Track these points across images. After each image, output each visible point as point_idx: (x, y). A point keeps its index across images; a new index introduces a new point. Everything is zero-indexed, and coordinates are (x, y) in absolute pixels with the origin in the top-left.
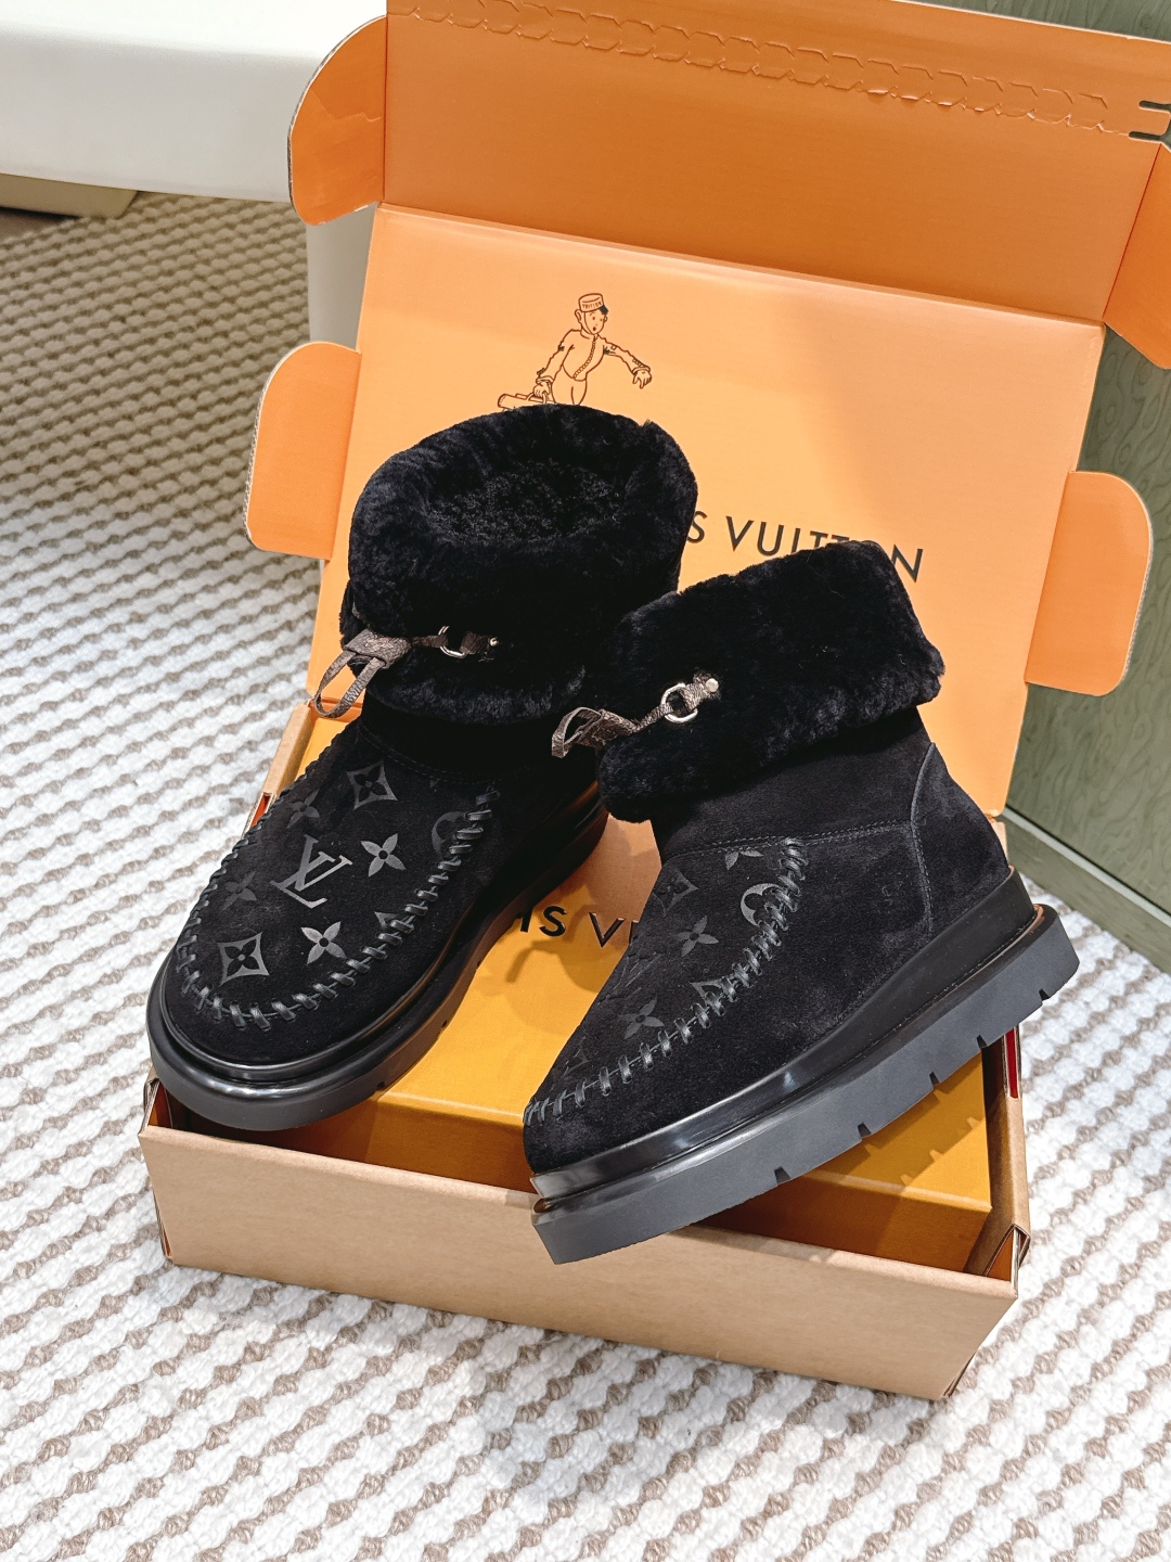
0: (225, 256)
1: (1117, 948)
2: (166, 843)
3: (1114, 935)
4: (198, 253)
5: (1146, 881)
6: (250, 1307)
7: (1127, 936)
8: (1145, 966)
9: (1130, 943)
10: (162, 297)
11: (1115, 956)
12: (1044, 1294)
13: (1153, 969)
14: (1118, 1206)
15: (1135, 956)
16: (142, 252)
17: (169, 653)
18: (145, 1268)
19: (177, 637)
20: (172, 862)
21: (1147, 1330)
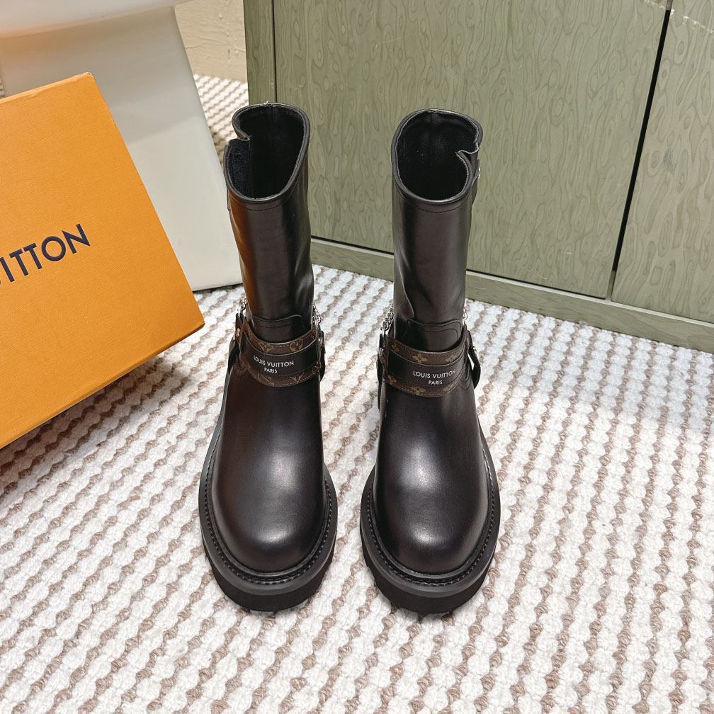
1: (538, 317)
3: (533, 312)
8: (555, 321)
9: (542, 313)
11: (539, 321)
13: (559, 321)
14: (608, 425)
15: (547, 318)
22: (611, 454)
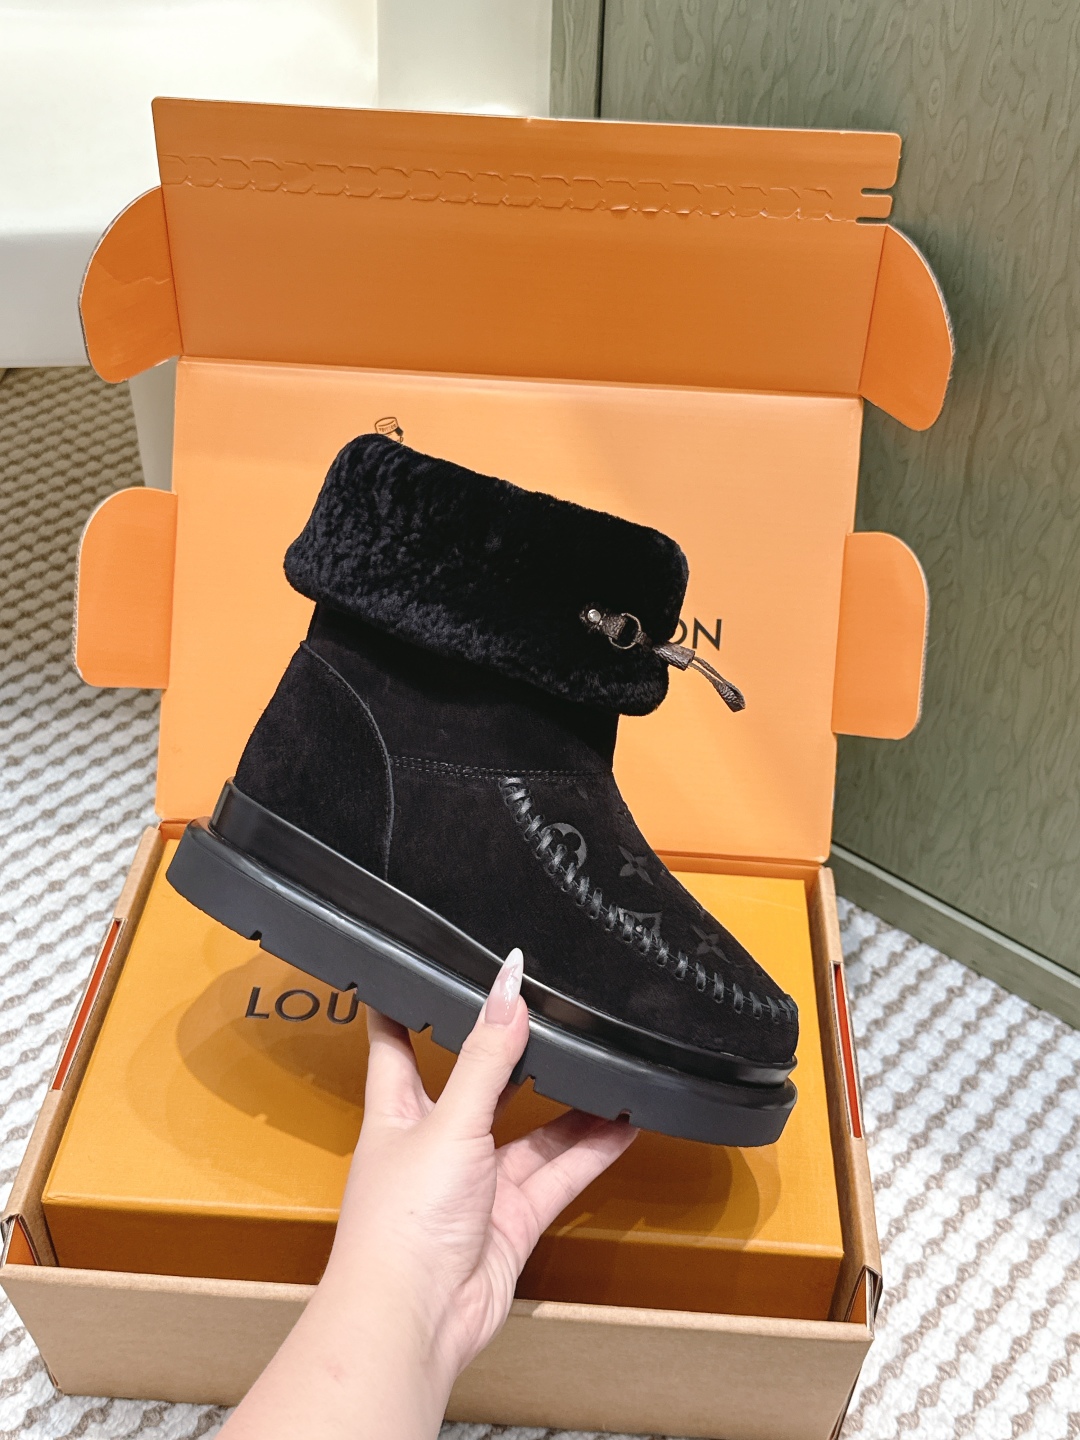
0: (91, 419)
1: (965, 976)
2: (45, 975)
3: (962, 962)
4: (66, 419)
5: (982, 908)
6: (140, 1429)
7: (974, 962)
8: (994, 990)
9: (977, 969)
10: (32, 463)
11: (965, 983)
12: (922, 1326)
13: (1002, 992)
14: (986, 1229)
15: (984, 981)
16: (13, 424)
17: (45, 791)
18: (35, 1400)
19: (52, 775)
20: (52, 993)
21: (1025, 1351)
22: (964, 1287)
